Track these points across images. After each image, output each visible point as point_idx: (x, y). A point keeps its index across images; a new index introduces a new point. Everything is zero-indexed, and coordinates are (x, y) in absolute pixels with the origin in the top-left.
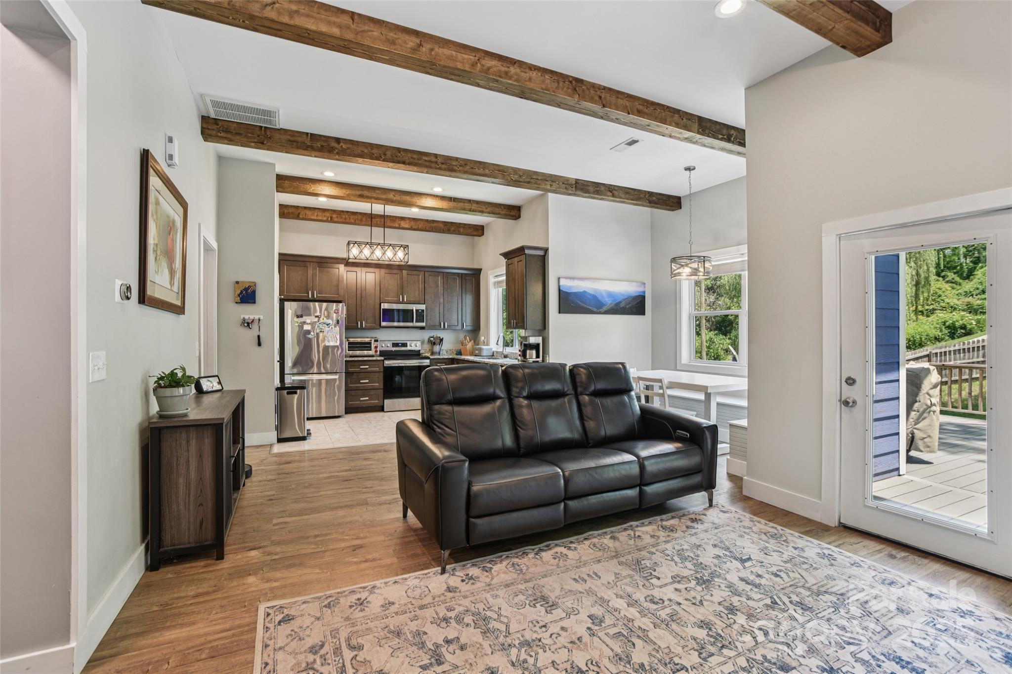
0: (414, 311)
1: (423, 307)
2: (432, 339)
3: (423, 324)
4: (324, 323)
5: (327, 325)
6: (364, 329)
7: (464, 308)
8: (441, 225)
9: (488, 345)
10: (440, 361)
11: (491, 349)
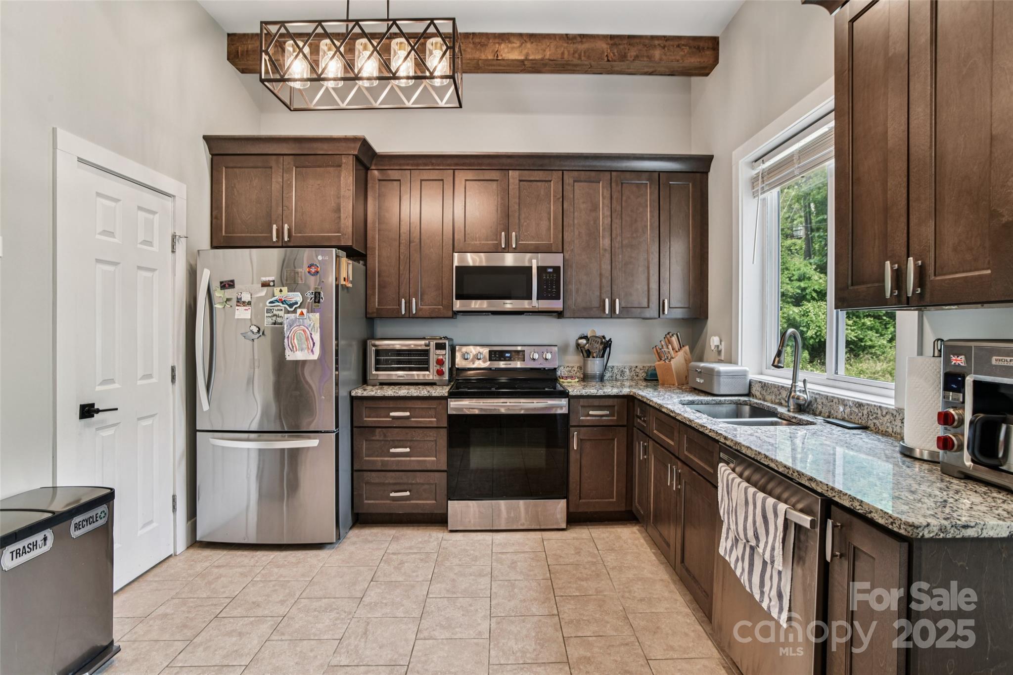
0: (535, 271)
1: (555, 260)
2: (584, 341)
3: (557, 305)
4: (283, 302)
5: (291, 306)
6: (415, 317)
7: (665, 261)
8: (603, 45)
9: (729, 361)
10: (596, 402)
11: (744, 374)
